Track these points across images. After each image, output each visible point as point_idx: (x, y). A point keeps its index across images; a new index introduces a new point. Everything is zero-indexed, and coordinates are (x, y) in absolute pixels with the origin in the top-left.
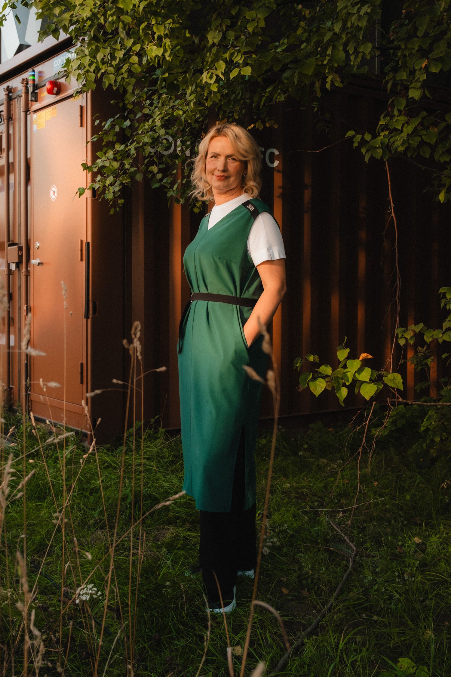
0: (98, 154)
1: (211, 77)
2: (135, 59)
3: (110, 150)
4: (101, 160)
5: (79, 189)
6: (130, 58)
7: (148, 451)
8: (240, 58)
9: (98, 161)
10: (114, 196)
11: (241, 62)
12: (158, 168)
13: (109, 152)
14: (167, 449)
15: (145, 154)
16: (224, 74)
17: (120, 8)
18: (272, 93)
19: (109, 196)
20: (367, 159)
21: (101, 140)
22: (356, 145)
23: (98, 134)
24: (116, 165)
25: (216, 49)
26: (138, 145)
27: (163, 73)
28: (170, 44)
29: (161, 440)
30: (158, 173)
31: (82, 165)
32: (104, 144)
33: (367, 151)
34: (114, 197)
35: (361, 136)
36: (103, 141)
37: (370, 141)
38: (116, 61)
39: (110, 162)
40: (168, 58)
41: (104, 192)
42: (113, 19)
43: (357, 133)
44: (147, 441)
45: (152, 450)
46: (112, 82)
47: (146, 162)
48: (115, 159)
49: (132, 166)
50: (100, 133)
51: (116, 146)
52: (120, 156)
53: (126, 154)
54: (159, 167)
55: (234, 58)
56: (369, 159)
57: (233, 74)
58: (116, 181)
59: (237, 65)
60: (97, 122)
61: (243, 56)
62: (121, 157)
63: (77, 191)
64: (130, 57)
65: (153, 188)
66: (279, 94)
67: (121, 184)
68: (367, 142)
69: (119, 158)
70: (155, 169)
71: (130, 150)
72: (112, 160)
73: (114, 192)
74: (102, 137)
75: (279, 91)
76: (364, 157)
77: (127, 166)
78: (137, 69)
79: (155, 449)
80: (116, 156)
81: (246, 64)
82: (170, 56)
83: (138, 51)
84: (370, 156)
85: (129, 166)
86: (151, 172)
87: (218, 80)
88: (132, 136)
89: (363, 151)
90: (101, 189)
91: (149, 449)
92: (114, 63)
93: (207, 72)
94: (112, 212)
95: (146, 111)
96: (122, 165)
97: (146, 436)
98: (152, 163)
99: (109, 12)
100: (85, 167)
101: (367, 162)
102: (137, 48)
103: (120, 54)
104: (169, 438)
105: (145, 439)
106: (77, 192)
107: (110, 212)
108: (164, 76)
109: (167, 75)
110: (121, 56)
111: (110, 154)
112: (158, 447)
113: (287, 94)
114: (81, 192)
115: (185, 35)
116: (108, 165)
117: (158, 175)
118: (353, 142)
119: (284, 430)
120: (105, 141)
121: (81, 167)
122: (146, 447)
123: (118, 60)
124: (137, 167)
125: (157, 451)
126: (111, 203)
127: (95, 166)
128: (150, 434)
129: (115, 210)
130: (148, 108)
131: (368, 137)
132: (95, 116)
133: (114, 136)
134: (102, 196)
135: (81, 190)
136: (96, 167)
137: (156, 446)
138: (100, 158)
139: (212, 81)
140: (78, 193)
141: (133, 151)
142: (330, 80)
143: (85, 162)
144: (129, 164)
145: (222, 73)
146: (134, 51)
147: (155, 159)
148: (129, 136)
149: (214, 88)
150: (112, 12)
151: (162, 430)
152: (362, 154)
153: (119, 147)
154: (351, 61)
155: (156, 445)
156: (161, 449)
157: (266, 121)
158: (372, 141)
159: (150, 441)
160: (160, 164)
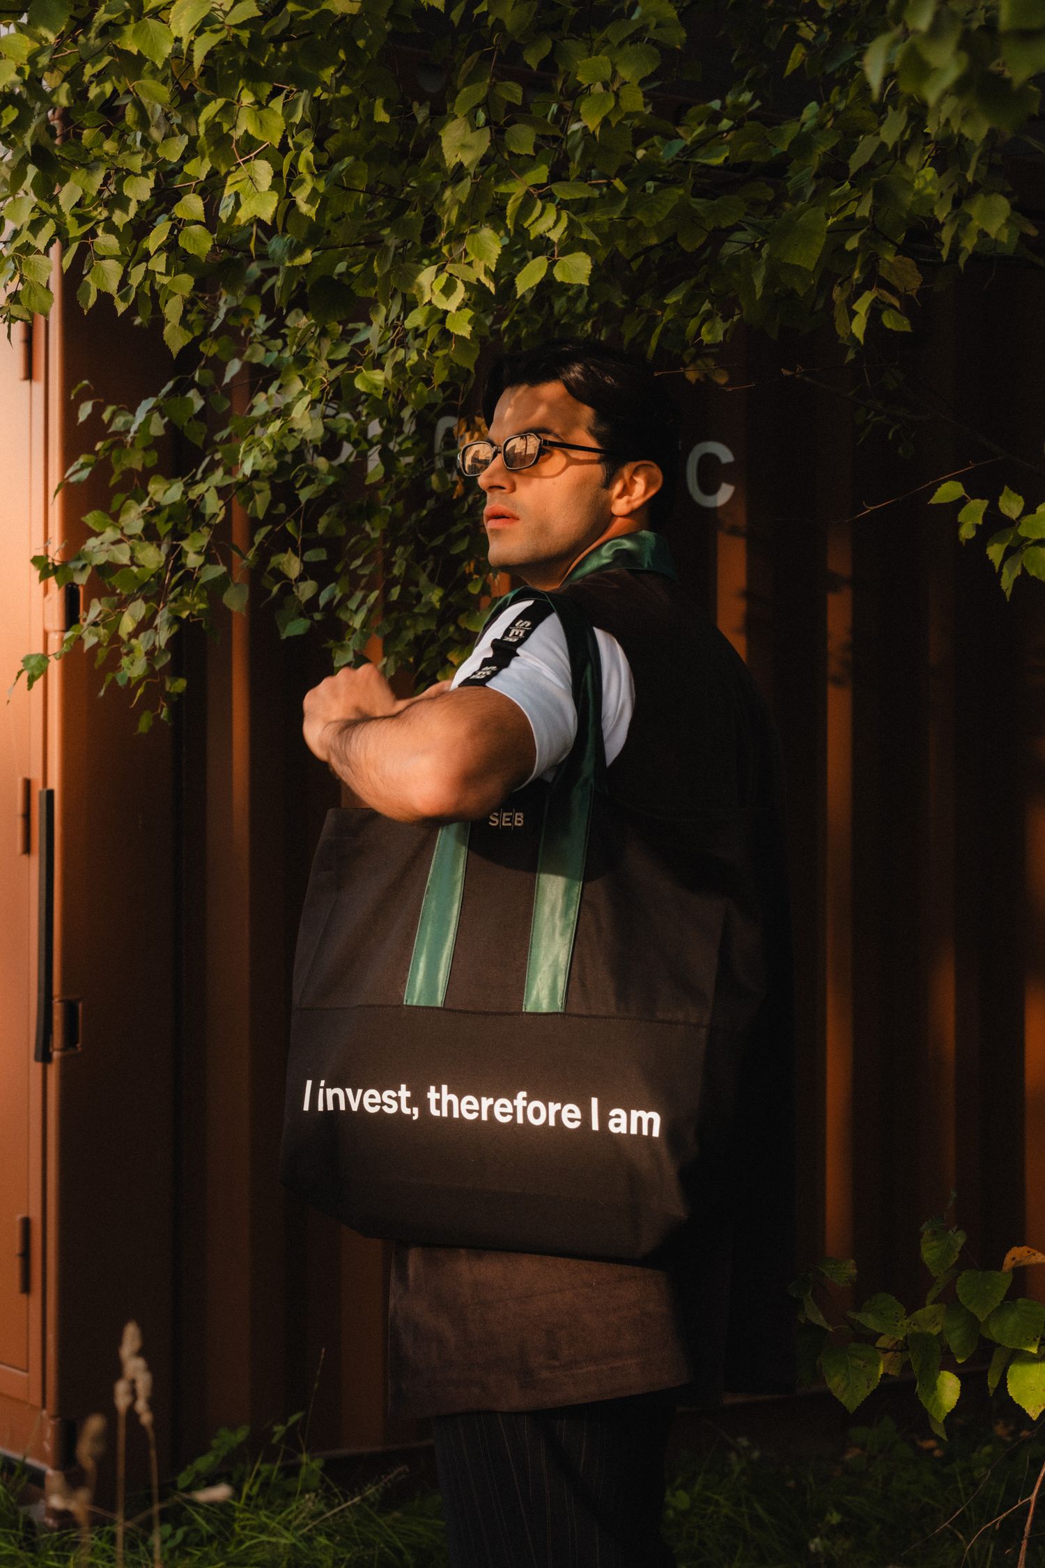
0: (91, 519)
1: (448, 290)
2: (192, 205)
3: (131, 502)
4: (101, 538)
5: (26, 661)
6: (179, 199)
7: (261, 1543)
8: (551, 223)
9: (92, 542)
10: (150, 665)
11: (555, 236)
12: (302, 561)
13: (128, 510)
14: (329, 1536)
15: (254, 509)
16: (495, 276)
17: (128, 53)
18: (684, 312)
19: (134, 668)
20: (1007, 583)
21: (102, 469)
22: (967, 532)
23: (91, 451)
24: (152, 557)
25: (468, 190)
26: (229, 480)
27: (296, 251)
28: (311, 157)
29: (309, 1502)
30: (302, 578)
31: (36, 561)
32: (113, 482)
33: (1009, 553)
34: (151, 672)
35: (986, 502)
36: (112, 472)
37: (1018, 519)
38: (126, 210)
39: (132, 550)
40: (304, 208)
41: (113, 661)
42: (103, 93)
43: (974, 491)
44: (257, 1507)
45: (273, 1540)
46: (112, 287)
47: (258, 539)
48: (150, 534)
49: (210, 559)
50: (99, 446)
51: (152, 488)
52: (168, 521)
53: (191, 513)
54: (305, 559)
55: (529, 222)
56: (1017, 580)
57: (528, 278)
58: (155, 613)
59: (542, 246)
60: (85, 410)
61: (564, 215)
62: (170, 525)
63: (20, 666)
64: (177, 196)
65: (284, 637)
66: (708, 317)
67: (176, 619)
68: (1010, 523)
69: (163, 528)
70: (292, 566)
71: (202, 497)
72: (140, 539)
73: (150, 654)
74: (108, 459)
75: (707, 306)
76: (1000, 573)
77: (193, 560)
78: (199, 242)
79: (286, 1540)
80: (155, 520)
81: (572, 244)
82: (310, 200)
83: (203, 177)
84: (1018, 572)
85: (201, 560)
86: (279, 575)
87: (478, 297)
88: (210, 444)
89: (995, 552)
90: (102, 654)
91: (264, 1538)
92: (120, 218)
93: (434, 268)
94: (144, 724)
95: (259, 355)
96: (176, 555)
97: (255, 1489)
98: (281, 542)
99: (88, 66)
100: (45, 568)
101: (1008, 594)
102: (199, 169)
103: (140, 190)
104: (335, 1495)
105: (249, 1498)
106: (20, 673)
107: (136, 728)
108: (299, 261)
109: (307, 256)
110: (146, 195)
111: (133, 520)
112: (298, 1528)
113: (736, 318)
114: (35, 670)
115: (371, 116)
116: (124, 559)
117: (302, 585)
118: (957, 526)
119: (756, 1455)
120: (117, 471)
121: (33, 568)
122: (253, 1528)
123: (133, 209)
124: (228, 562)
125: (294, 1545)
126: (140, 691)
127: (80, 564)
128: (268, 1478)
129: (157, 718)
130: (261, 343)
131: (1011, 505)
132: (74, 392)
133: (145, 449)
134: (109, 677)
135: (33, 662)
136: (84, 567)
137: (287, 1525)
138: (97, 535)
139: (451, 304)
140: (25, 675)
141: (213, 505)
142: (866, 306)
143: (41, 553)
144: (199, 553)
145: (487, 271)
146: (188, 178)
147: (290, 527)
148: (200, 443)
149: (461, 327)
150: (99, 67)
151: (311, 1464)
152: (991, 563)
153: (168, 493)
154: (943, 244)
155: (290, 1522)
156: (308, 1539)
157: (687, 359)
158: (1028, 519)
159: (269, 1503)
160: (308, 545)
